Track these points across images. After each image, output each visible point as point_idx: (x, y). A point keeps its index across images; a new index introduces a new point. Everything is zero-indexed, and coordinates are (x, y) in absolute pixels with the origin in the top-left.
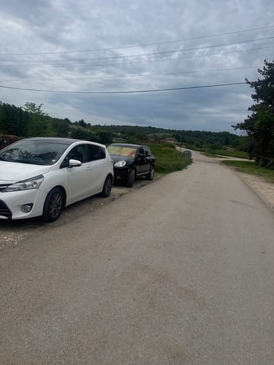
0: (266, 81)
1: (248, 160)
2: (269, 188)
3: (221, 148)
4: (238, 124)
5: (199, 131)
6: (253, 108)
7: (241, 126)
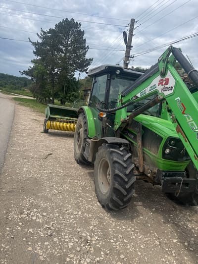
0: (42, 44)
1: (32, 98)
2: (29, 115)
3: (20, 89)
4: (24, 71)
5: (3, 74)
6: (34, 61)
7: (26, 73)
